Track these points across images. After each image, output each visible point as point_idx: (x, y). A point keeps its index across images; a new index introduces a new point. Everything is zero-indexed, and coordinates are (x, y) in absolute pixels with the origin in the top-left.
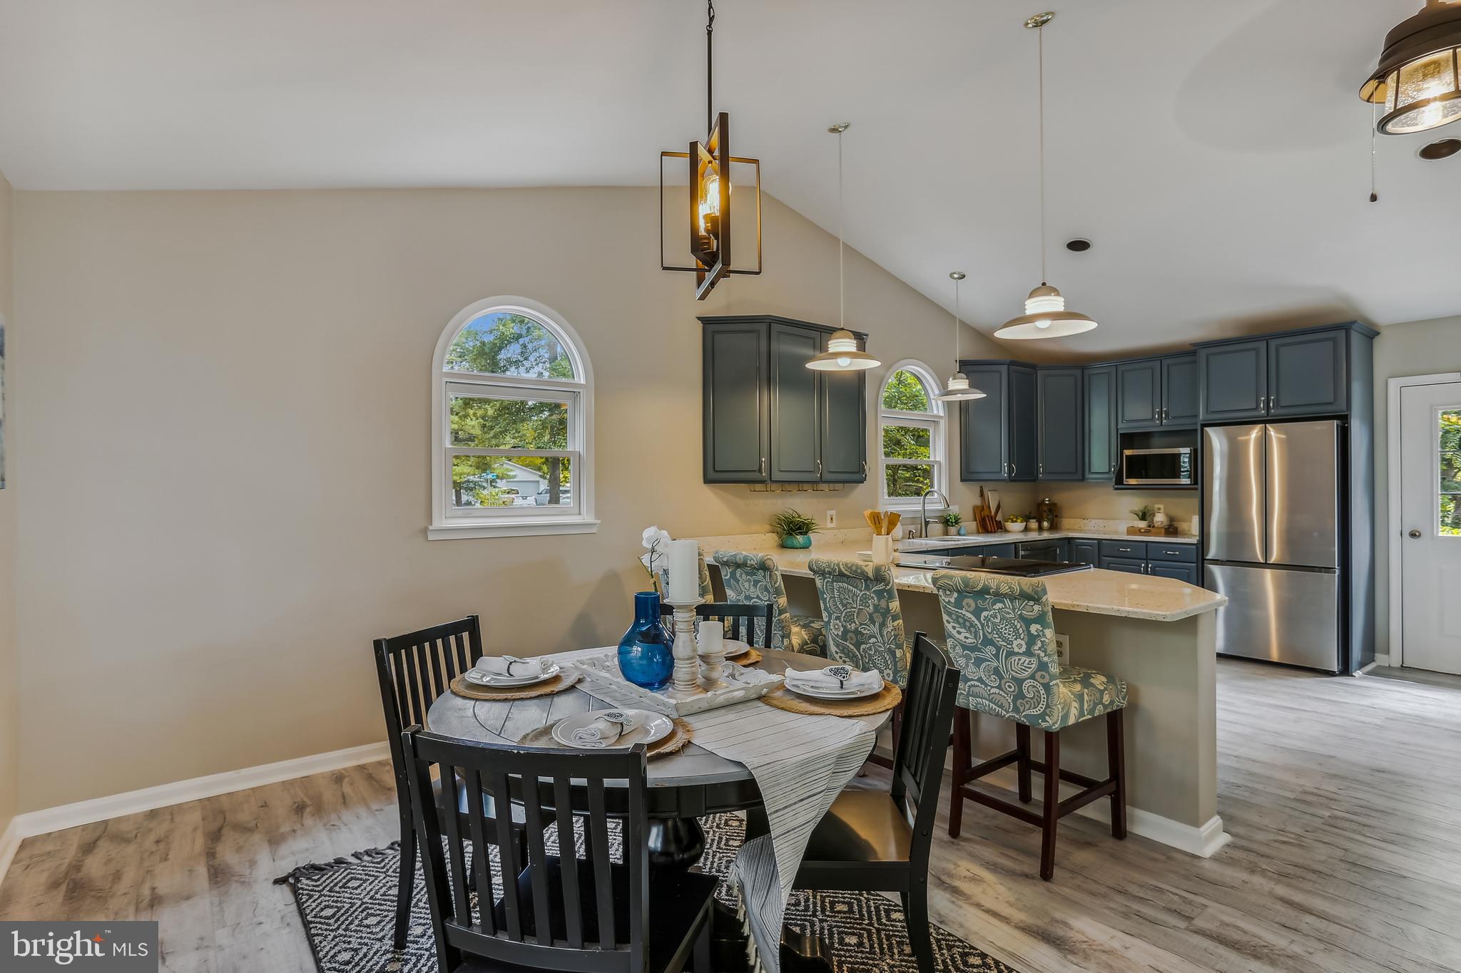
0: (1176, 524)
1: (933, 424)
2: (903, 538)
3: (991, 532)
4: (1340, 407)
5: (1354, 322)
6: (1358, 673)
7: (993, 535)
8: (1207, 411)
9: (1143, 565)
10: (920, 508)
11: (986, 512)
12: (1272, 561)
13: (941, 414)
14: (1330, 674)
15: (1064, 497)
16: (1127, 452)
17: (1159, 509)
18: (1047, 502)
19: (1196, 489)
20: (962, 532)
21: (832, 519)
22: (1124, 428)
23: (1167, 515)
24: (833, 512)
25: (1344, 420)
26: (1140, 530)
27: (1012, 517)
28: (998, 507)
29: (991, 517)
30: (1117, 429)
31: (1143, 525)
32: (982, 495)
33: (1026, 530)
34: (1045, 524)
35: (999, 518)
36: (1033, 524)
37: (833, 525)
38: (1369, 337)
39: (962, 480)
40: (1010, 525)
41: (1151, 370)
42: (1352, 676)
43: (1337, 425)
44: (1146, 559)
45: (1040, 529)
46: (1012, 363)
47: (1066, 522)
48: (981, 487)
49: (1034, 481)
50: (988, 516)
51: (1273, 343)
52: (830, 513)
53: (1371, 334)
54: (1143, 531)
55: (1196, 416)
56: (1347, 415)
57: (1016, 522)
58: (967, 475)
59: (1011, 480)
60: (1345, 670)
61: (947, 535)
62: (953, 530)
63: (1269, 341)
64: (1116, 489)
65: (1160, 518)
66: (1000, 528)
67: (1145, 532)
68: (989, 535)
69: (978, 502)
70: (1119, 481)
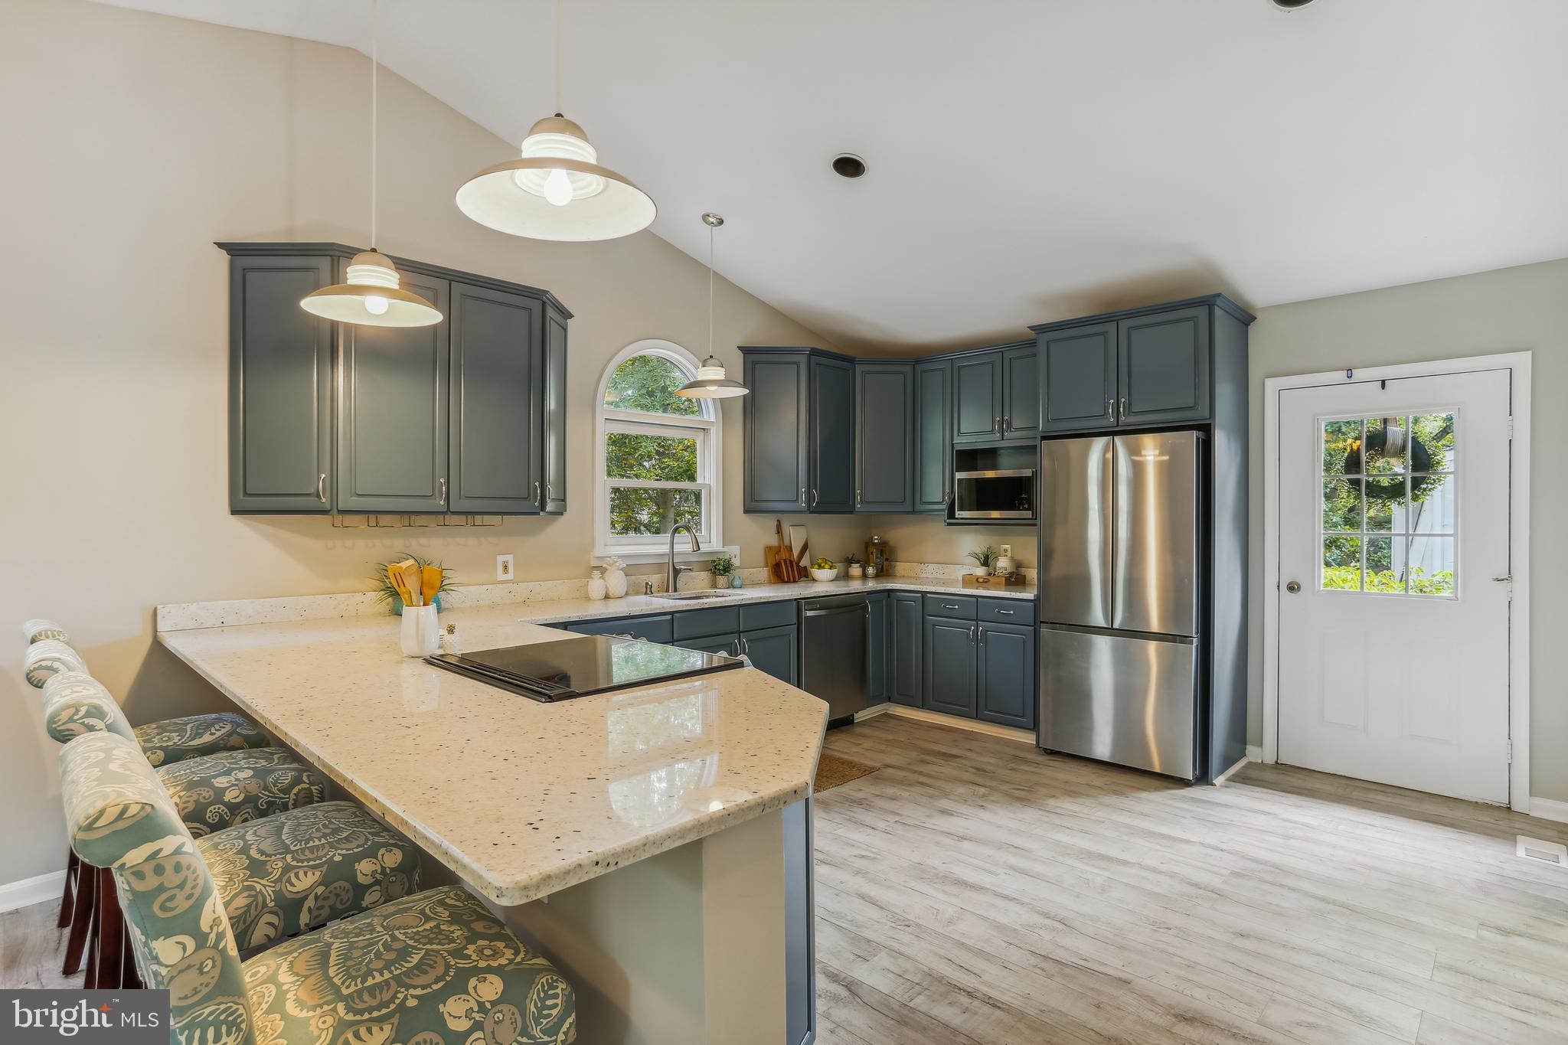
0: (1023, 571)
1: (701, 434)
2: (627, 594)
3: (788, 582)
4: (1201, 414)
5: (1219, 295)
6: (1219, 780)
7: (791, 585)
8: (1047, 421)
9: (973, 628)
10: (666, 549)
11: (784, 555)
12: (1116, 625)
13: (713, 419)
14: (1183, 783)
15: (899, 534)
16: (958, 475)
17: (1006, 551)
18: (876, 541)
19: (1035, 525)
20: (737, 583)
21: (506, 567)
22: (963, 442)
23: (1012, 559)
24: (509, 558)
25: (1206, 431)
26: (977, 579)
27: (820, 561)
28: (805, 548)
29: (791, 562)
30: (953, 444)
31: (981, 571)
32: (779, 531)
33: (846, 576)
34: (870, 570)
35: (802, 564)
36: (856, 570)
37: (510, 576)
38: (1244, 323)
39: (747, 511)
40: (817, 573)
41: (991, 366)
42: (1212, 784)
43: (1198, 439)
44: (977, 620)
45: (864, 576)
46: (814, 352)
47: (901, 567)
48: (779, 521)
49: (851, 512)
50: (785, 561)
51: (1124, 325)
52: (501, 559)
53: (1244, 318)
54: (981, 580)
55: (1036, 428)
56: (1210, 424)
57: (824, 568)
58: (753, 505)
59: (811, 511)
60: (1203, 777)
61: (716, 588)
62: (722, 580)
63: (1119, 322)
64: (949, 524)
65: (1003, 564)
66: (804, 575)
67: (984, 582)
68: (786, 586)
69: (773, 541)
70: (951, 514)
